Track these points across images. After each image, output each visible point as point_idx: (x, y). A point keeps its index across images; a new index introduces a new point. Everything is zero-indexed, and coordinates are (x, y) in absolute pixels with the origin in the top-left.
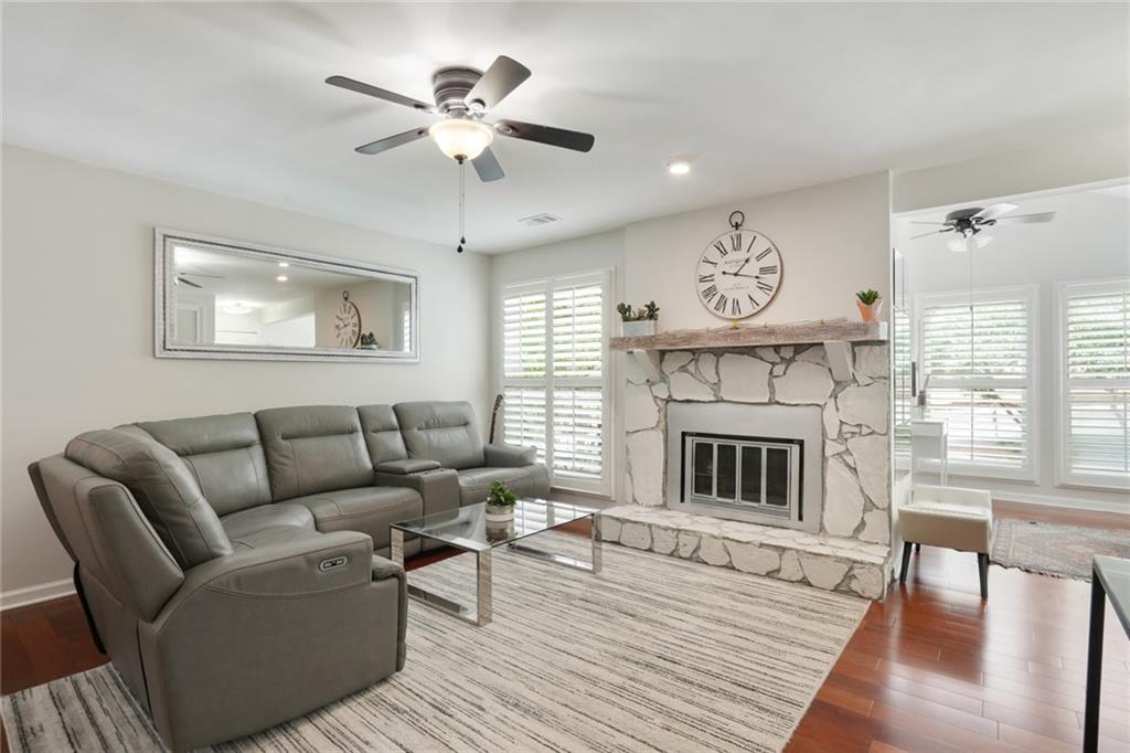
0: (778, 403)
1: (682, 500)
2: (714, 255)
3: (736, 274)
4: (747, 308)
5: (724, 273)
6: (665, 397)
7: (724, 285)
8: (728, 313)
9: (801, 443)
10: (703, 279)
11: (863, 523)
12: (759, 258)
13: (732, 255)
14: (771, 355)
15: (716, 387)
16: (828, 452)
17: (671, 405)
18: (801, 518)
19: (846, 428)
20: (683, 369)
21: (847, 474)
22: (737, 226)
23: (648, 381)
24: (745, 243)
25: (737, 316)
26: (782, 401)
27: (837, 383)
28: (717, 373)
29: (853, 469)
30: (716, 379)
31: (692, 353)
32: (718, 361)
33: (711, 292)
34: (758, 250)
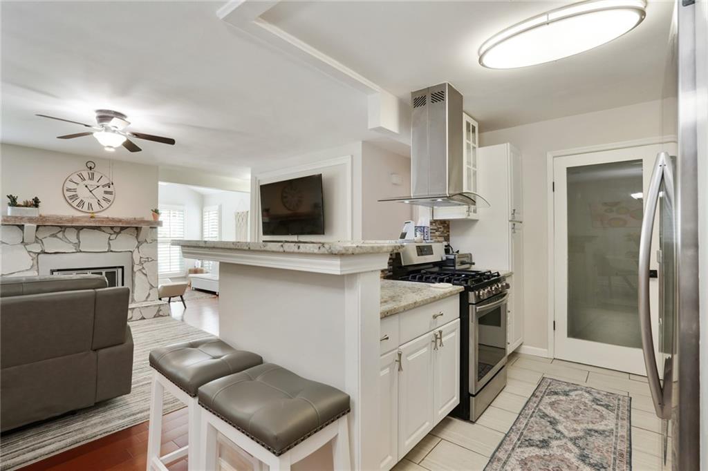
0: (112, 251)
2: (77, 179)
3: (91, 191)
4: (96, 207)
6: (39, 251)
7: (83, 193)
8: (85, 208)
9: (122, 267)
10: (68, 190)
11: (149, 294)
12: (105, 186)
13: (88, 182)
14: (108, 230)
15: (78, 244)
16: (135, 269)
17: (41, 256)
19: (142, 260)
20: (54, 236)
21: (144, 277)
22: (91, 168)
23: (23, 242)
24: (97, 177)
25: (91, 211)
26: (113, 250)
27: (139, 242)
28: (78, 238)
29: (146, 275)
30: (77, 241)
31: (61, 227)
32: (79, 232)
33: (74, 197)
34: (104, 181)
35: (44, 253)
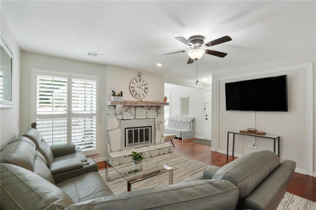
0: (147, 118)
1: (125, 147)
2: (135, 82)
3: (140, 88)
4: (142, 96)
5: (137, 87)
6: (121, 119)
7: (137, 89)
8: (138, 96)
9: (151, 126)
10: (132, 87)
11: (161, 140)
12: (145, 85)
13: (139, 83)
14: (146, 108)
15: (135, 115)
16: (156, 128)
17: (121, 121)
18: (151, 143)
19: (159, 122)
20: (126, 111)
22: (139, 76)
23: (115, 114)
24: (142, 81)
25: (140, 98)
27: (157, 114)
28: (135, 112)
29: (160, 130)
30: (135, 113)
31: (128, 106)
32: (135, 109)
33: (134, 91)
34: (144, 83)
35: (123, 119)
